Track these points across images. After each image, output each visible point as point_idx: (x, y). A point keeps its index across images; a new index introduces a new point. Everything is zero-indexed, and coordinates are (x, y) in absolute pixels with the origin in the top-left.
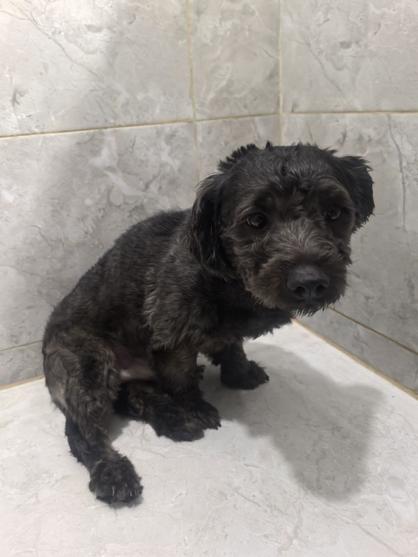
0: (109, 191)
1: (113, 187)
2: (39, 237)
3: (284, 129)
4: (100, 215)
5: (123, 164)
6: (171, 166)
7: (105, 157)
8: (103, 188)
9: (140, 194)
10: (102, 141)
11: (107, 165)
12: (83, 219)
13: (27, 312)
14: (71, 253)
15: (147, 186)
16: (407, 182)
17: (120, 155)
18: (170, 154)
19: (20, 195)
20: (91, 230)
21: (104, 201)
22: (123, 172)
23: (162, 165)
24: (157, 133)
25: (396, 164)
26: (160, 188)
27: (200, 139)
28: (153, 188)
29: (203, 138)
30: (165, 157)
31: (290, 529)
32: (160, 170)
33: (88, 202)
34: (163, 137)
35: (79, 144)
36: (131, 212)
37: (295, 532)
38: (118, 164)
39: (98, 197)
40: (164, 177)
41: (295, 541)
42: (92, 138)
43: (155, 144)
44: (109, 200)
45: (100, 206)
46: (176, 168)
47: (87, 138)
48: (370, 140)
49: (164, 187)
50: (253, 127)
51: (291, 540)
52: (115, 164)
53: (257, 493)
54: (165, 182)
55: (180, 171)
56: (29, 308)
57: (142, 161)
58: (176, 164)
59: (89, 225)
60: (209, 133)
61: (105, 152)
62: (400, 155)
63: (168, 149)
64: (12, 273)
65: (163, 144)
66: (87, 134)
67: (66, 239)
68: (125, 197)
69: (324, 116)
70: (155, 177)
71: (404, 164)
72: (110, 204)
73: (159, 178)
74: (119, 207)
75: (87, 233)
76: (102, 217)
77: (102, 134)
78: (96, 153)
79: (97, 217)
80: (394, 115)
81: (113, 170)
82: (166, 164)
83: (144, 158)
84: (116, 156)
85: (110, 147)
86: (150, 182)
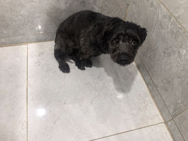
2: (53, 7)
4: (71, 3)
12: (66, 3)
13: (49, 26)
14: (62, 12)
20: (68, 7)
25: (156, 18)
31: (97, 95)
37: (98, 95)
41: (97, 97)
48: (154, 6)
51: (96, 97)
53: (94, 86)
56: (50, 25)
59: (68, 5)
62: (158, 16)
64: (45, 16)
67: (61, 8)
71: (158, 19)
76: (72, 3)
79: (70, 3)
80: (161, 4)
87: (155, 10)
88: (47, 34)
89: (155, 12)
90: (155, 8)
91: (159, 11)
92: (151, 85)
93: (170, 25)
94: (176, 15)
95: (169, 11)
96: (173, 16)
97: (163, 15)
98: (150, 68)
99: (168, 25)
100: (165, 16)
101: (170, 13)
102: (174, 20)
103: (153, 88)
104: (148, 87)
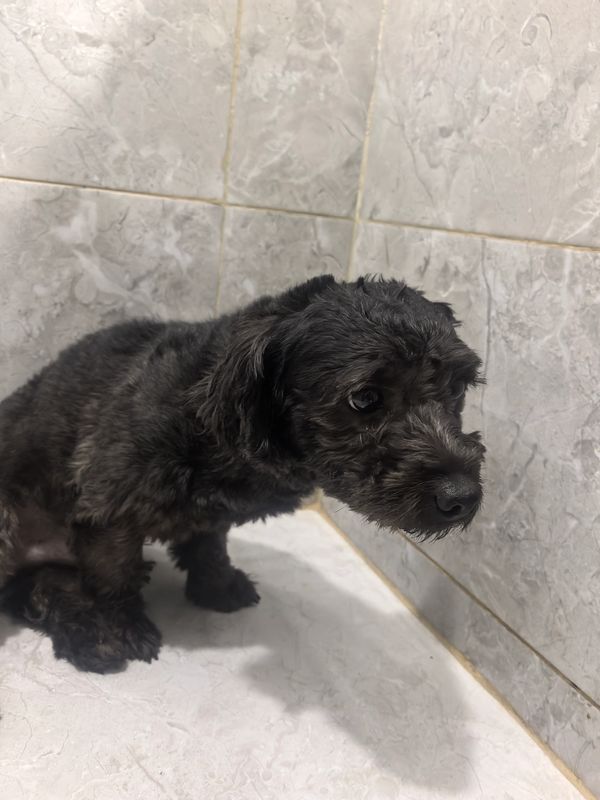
0: (75, 279)
1: (82, 274)
3: (357, 244)
4: (55, 312)
5: (102, 245)
6: (178, 262)
7: (77, 229)
8: (66, 273)
9: (125, 294)
10: (75, 205)
11: (78, 242)
12: (27, 313)
15: (135, 284)
16: (493, 340)
17: (100, 230)
18: (178, 244)
20: (36, 333)
21: (65, 294)
22: (102, 256)
23: (165, 258)
24: (164, 209)
25: (482, 312)
26: (156, 290)
27: (228, 232)
28: (145, 287)
29: (234, 232)
30: (169, 247)
32: (160, 265)
33: (40, 290)
34: (172, 217)
35: (38, 201)
36: (103, 316)
38: (98, 241)
39: (56, 285)
40: (163, 276)
42: (61, 196)
43: (158, 226)
44: (72, 292)
45: (57, 300)
46: (184, 267)
47: (53, 195)
48: (457, 273)
49: (162, 290)
50: (312, 231)
52: (89, 243)
53: (168, 770)
54: (164, 284)
55: (190, 271)
57: (134, 246)
58: (186, 261)
59: (36, 323)
60: (244, 226)
61: (77, 222)
62: (490, 299)
63: (176, 235)
65: (170, 228)
66: (54, 190)
68: (98, 293)
69: (407, 230)
70: (149, 273)
71: (493, 313)
72: (73, 298)
73: (156, 276)
74: (87, 306)
75: (29, 335)
76: (58, 315)
77: (77, 194)
78: (63, 220)
79: (49, 314)
80: (490, 241)
81: (86, 250)
82: (170, 257)
83: (138, 243)
84: (93, 230)
85: (86, 215)
86: (142, 278)
87: (464, 288)
93: (564, 291)
94: (578, 231)
95: (539, 241)
96: (566, 244)
97: (512, 278)
101: (548, 242)
102: (579, 253)
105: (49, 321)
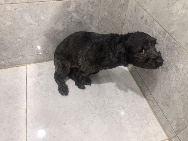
0: (72, 18)
1: (73, 16)
2: (51, 29)
5: (76, 10)
8: (70, 17)
9: (81, 19)
10: (71, 4)
11: (72, 10)
14: (60, 33)
15: (83, 17)
19: (46, 18)
21: (70, 20)
22: (76, 12)
24: (88, 1)
26: (87, 17)
27: (101, 3)
28: (85, 17)
29: (103, 3)
30: (90, 9)
32: (88, 12)
33: (65, 20)
34: (90, 3)
35: (64, 4)
36: (78, 23)
37: (98, 114)
38: (75, 10)
39: (68, 19)
40: (89, 14)
41: (98, 116)
42: (68, 3)
43: (87, 5)
44: (71, 20)
45: (69, 22)
46: (93, 12)
47: (66, 3)
48: (148, 23)
54: (89, 16)
56: (48, 45)
59: (65, 26)
60: (105, 2)
61: (71, 7)
63: (91, 6)
64: (44, 37)
65: (89, 5)
67: (59, 30)
68: (76, 19)
72: (72, 21)
73: (87, 14)
74: (74, 22)
75: (64, 28)
77: (71, 2)
78: (69, 7)
80: (155, 21)
81: (73, 12)
82: (90, 11)
83: (83, 9)
84: (75, 8)
85: (73, 5)
86: (84, 15)
87: (149, 27)
88: (46, 55)
89: (149, 29)
90: (149, 26)
91: (154, 28)
92: (151, 100)
94: (170, 31)
96: (167, 32)
97: (157, 32)
98: (149, 84)
99: (164, 41)
100: (159, 33)
101: (164, 29)
102: (169, 35)
103: (153, 104)
104: (149, 103)
105: (68, 25)
